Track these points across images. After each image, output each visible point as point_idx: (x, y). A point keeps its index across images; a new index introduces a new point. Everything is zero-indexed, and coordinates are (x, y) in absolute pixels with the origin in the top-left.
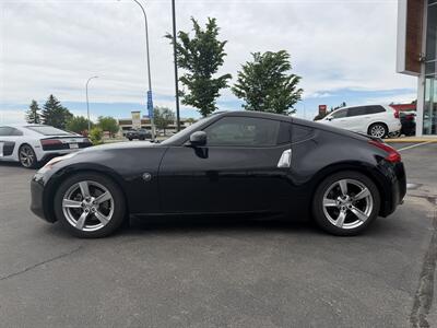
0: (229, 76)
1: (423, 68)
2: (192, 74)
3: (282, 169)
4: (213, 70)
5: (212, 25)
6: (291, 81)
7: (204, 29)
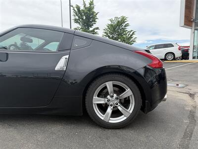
0: (97, 28)
1: (194, 24)
2: (81, 27)
3: (59, 72)
4: (91, 26)
5: (91, 4)
6: (131, 33)
7: (88, 5)
